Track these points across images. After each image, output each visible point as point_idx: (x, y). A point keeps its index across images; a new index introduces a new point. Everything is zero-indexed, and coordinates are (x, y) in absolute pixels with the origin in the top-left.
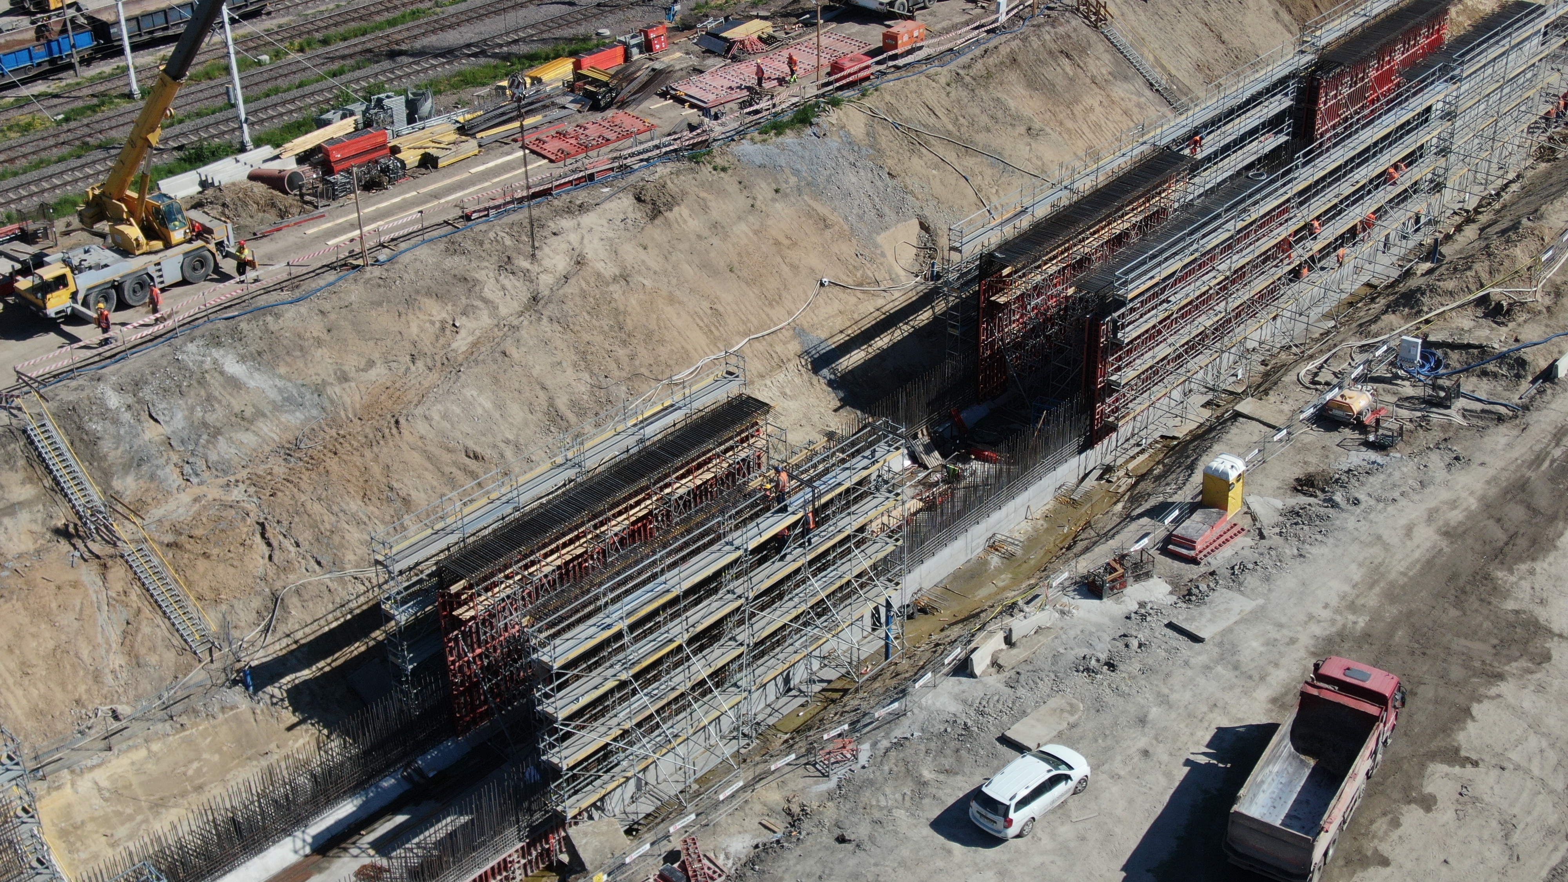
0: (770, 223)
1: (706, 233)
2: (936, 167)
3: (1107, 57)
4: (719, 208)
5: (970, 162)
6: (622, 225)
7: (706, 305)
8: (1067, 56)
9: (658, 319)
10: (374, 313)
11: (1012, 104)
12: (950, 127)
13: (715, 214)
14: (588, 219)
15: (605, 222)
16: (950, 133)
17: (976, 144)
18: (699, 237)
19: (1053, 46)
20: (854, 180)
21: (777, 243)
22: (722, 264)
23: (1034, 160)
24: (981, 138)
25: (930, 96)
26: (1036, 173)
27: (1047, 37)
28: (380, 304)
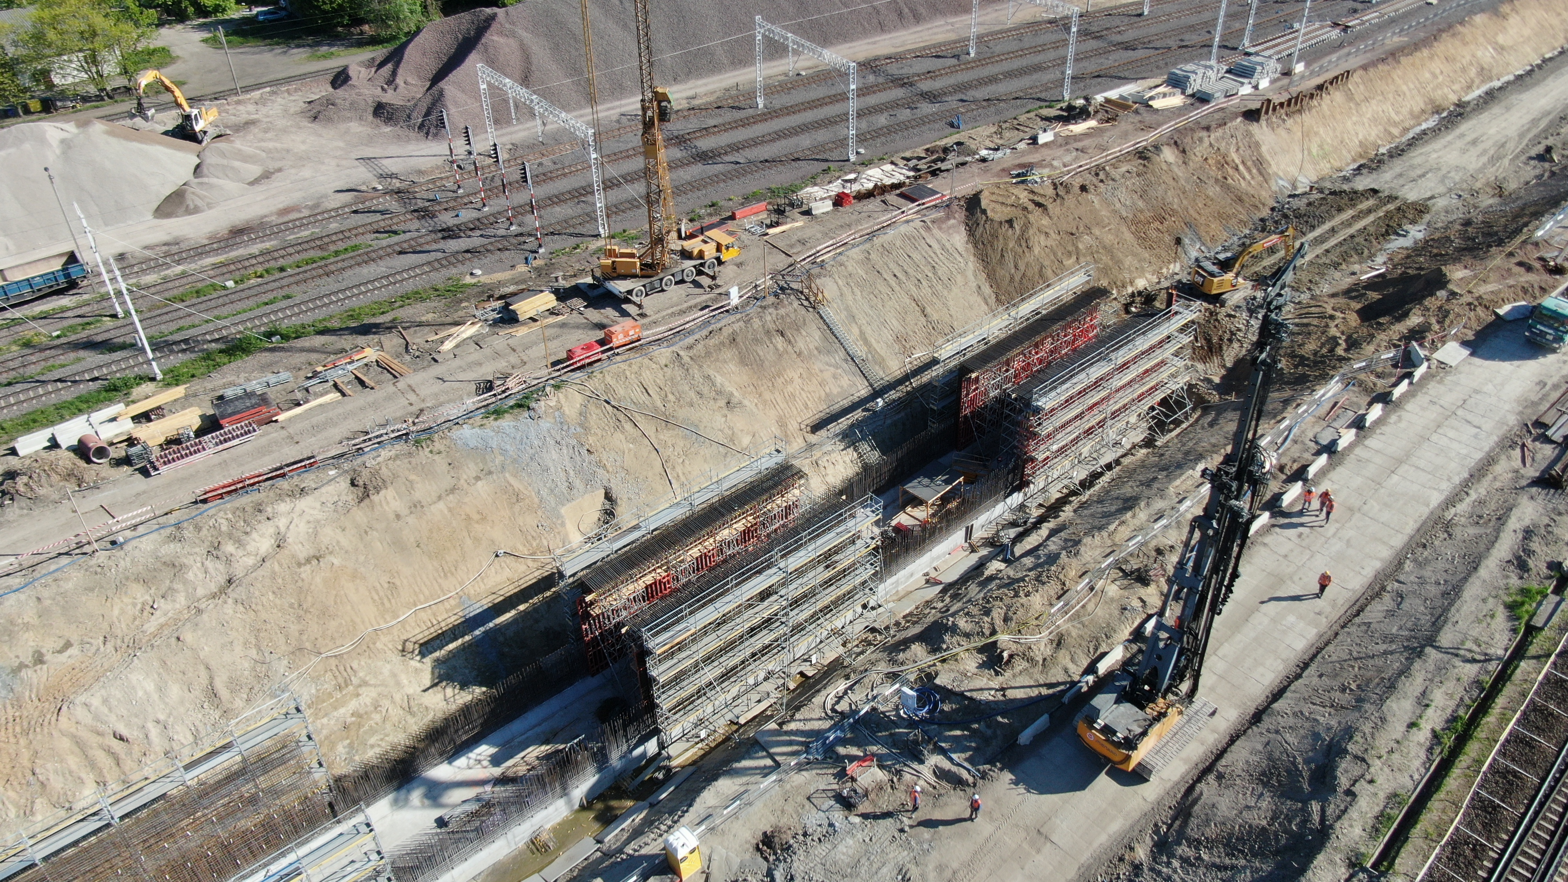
0: (466, 500)
1: (404, 511)
2: (634, 441)
3: (817, 335)
4: (424, 490)
5: (666, 436)
6: (333, 507)
7: (384, 579)
8: (782, 335)
9: (336, 596)
10: (84, 598)
11: (719, 379)
12: (659, 404)
13: (418, 495)
14: (304, 503)
15: (318, 505)
16: (656, 409)
17: (677, 418)
18: (398, 517)
19: (771, 326)
20: (555, 456)
21: (468, 518)
22: (412, 540)
23: (727, 431)
24: (683, 413)
25: (647, 377)
26: (725, 442)
27: (769, 318)
28: (92, 590)
